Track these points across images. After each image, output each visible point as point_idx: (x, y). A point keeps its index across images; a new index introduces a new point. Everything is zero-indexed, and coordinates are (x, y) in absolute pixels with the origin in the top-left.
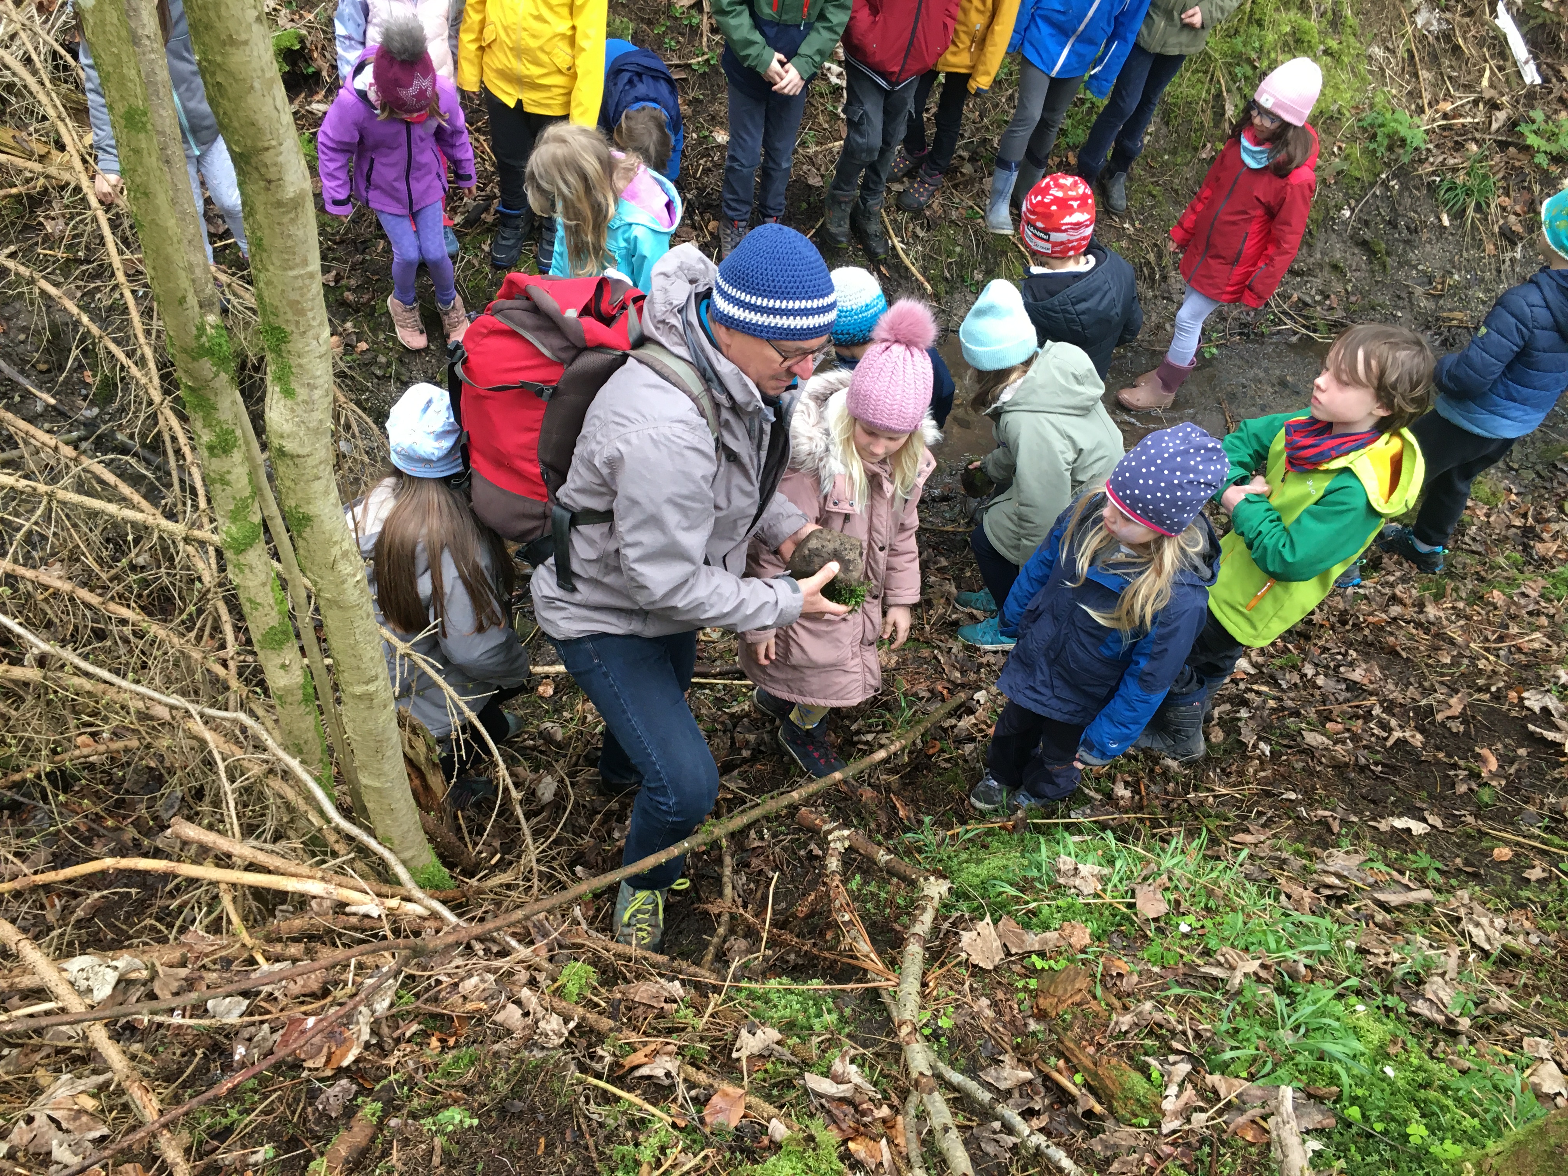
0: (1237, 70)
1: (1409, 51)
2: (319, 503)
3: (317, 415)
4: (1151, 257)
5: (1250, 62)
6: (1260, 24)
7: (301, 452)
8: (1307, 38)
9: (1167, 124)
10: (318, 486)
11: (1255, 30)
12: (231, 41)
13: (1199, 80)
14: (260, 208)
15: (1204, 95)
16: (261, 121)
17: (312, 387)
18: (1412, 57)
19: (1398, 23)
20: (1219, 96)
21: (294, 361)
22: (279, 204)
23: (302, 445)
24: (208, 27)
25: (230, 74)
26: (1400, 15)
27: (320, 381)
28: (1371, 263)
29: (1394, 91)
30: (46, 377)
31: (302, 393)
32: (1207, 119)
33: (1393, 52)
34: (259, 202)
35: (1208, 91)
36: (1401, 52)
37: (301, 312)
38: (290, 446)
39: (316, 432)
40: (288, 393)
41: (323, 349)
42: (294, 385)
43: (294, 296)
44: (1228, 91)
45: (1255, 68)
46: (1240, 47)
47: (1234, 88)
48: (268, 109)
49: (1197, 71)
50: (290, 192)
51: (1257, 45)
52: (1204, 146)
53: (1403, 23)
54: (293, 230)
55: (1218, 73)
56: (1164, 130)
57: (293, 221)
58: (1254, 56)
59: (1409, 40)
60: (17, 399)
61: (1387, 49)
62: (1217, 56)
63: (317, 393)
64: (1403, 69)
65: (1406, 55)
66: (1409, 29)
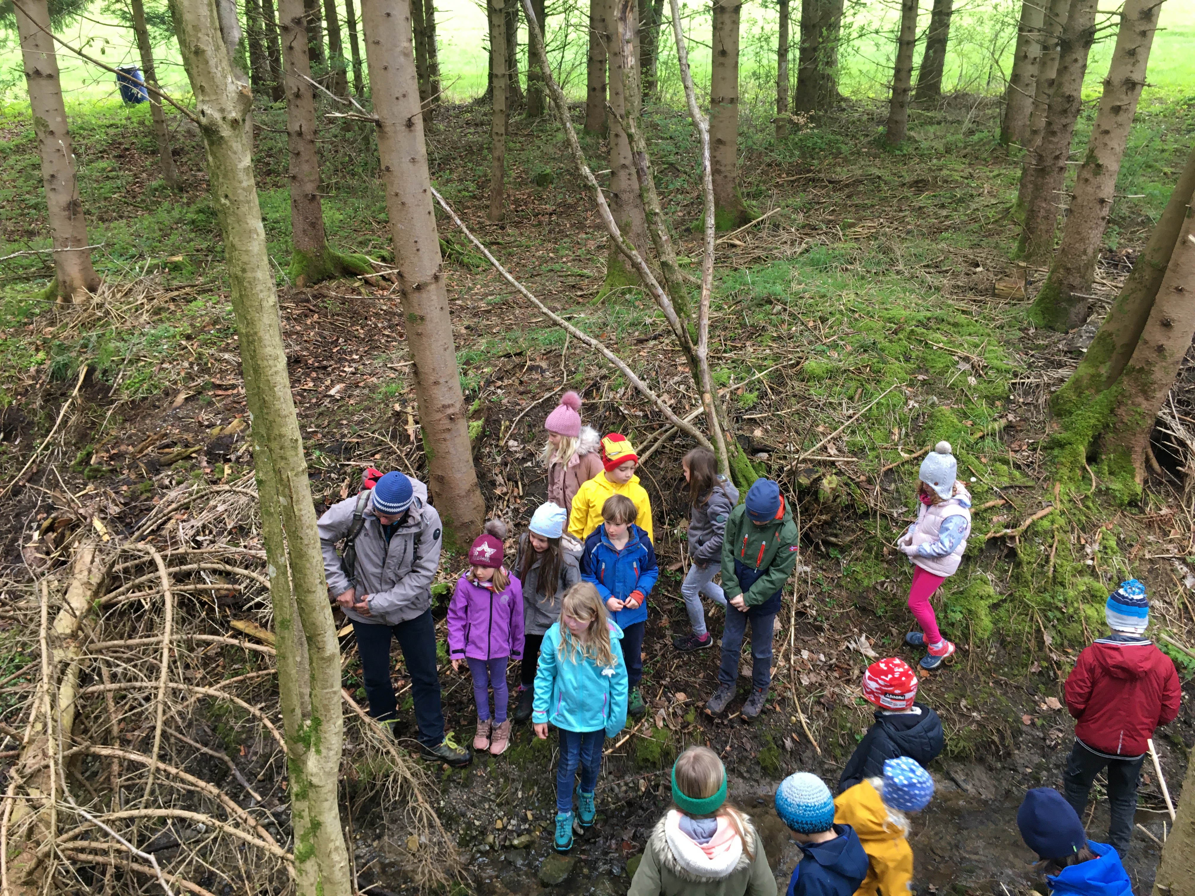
0: (1049, 614)
1: (1184, 604)
2: (326, 815)
3: (330, 765)
4: (996, 739)
5: (1059, 609)
6: (1062, 584)
7: (321, 784)
8: (1099, 594)
9: (1004, 648)
10: (326, 805)
11: (1060, 589)
12: (309, 591)
13: (1023, 620)
14: (315, 660)
15: (1027, 629)
16: (318, 623)
17: (329, 749)
18: (1186, 607)
19: (1171, 585)
20: (1039, 630)
21: (323, 735)
22: (323, 659)
23: (321, 780)
24: (301, 586)
25: (307, 604)
26: (1172, 580)
27: (334, 747)
28: (1174, 752)
29: (1175, 631)
30: (260, 785)
31: (324, 752)
32: (1033, 645)
33: (1170, 604)
34: (315, 658)
35: (1031, 627)
36: (1176, 603)
37: (328, 710)
38: (315, 781)
39: (329, 774)
40: (318, 752)
41: (337, 730)
42: (321, 748)
43: (326, 702)
44: (1045, 628)
45: (1063, 613)
46: (1049, 599)
47: (1050, 625)
48: (321, 618)
49: (1020, 614)
50: (328, 653)
51: (1061, 598)
52: (1033, 663)
53: (1175, 585)
54: (328, 671)
55: (1036, 616)
56: (1002, 652)
57: (328, 666)
58: (1060, 605)
59: (1181, 596)
60: (242, 797)
61: (1165, 601)
62: (1033, 604)
63: (332, 753)
64: (1180, 615)
65: (1181, 606)
66: (1181, 589)
